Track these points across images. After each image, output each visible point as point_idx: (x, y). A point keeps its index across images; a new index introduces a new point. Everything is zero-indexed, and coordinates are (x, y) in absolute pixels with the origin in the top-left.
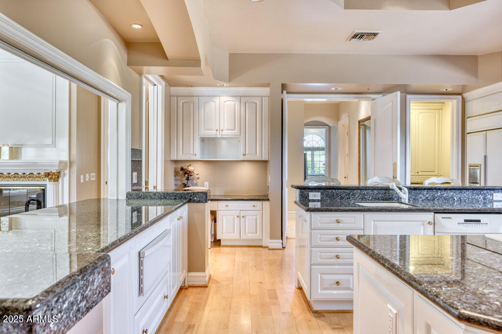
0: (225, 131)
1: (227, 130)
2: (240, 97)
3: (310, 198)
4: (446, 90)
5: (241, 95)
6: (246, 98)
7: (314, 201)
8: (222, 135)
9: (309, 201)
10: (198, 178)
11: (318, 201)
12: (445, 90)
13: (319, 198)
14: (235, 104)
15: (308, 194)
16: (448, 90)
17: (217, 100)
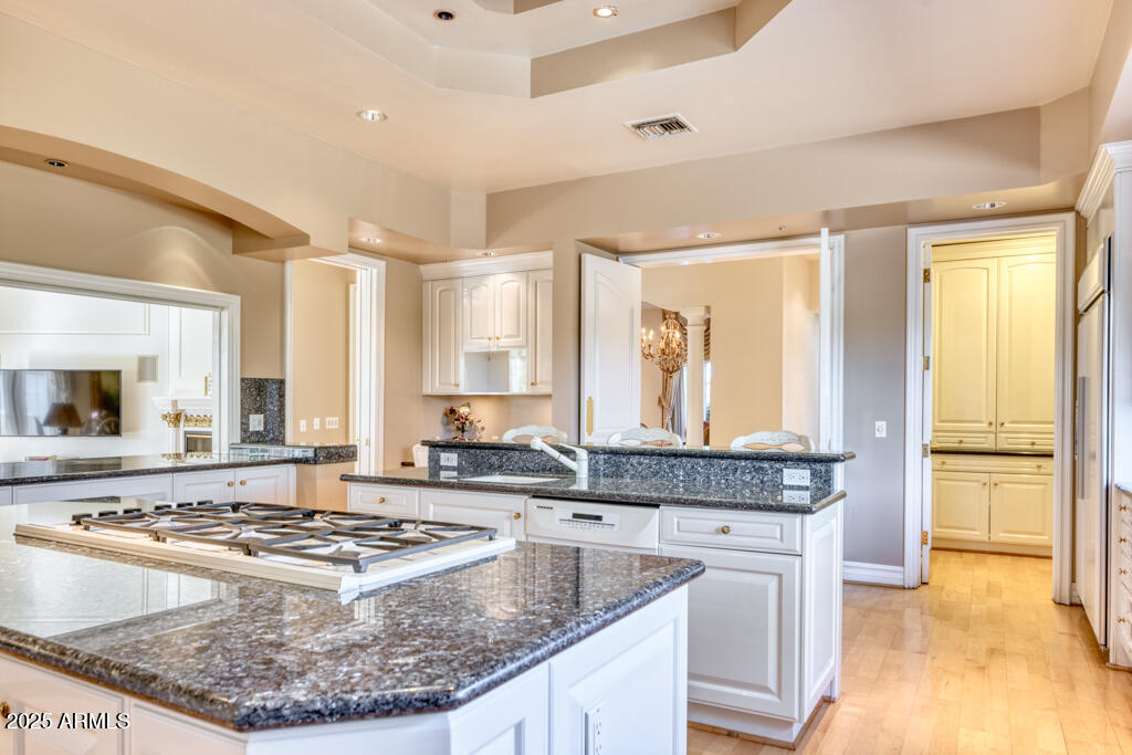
0: (503, 340)
1: (506, 337)
2: (526, 273)
3: (443, 463)
4: (993, 205)
5: (529, 268)
6: (536, 273)
7: (447, 468)
8: (498, 347)
9: (441, 468)
10: (483, 429)
11: (453, 469)
12: (988, 206)
13: (456, 464)
14: (519, 288)
15: (439, 456)
16: (997, 206)
17: (491, 281)
